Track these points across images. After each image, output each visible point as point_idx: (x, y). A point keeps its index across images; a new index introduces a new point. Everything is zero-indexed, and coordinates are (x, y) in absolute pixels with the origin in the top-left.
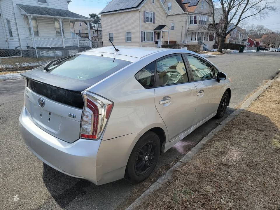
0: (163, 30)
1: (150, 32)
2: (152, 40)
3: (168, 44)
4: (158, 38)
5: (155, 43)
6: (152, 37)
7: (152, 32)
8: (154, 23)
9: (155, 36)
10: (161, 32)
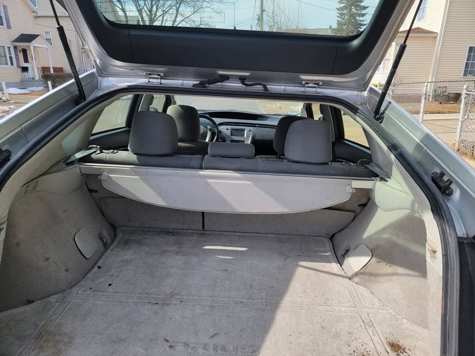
0: (34, 43)
1: (4, 47)
2: (12, 64)
3: (52, 71)
4: (26, 60)
5: (20, 70)
6: (11, 58)
7: (9, 48)
8: (9, 27)
9: (16, 55)
10: (32, 48)
